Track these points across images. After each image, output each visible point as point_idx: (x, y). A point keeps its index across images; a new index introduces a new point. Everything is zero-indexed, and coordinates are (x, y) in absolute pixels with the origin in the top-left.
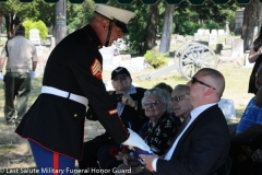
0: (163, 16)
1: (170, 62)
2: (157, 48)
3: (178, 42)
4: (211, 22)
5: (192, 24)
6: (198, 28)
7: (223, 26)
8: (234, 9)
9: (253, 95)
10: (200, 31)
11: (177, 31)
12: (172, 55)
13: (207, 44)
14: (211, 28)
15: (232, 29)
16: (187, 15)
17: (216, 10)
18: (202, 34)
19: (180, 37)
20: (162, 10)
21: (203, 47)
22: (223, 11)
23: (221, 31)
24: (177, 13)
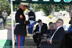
0: (52, 8)
1: (54, 17)
2: (51, 15)
3: (56, 13)
4: (63, 9)
5: (58, 10)
6: (60, 10)
7: (65, 10)
8: (67, 7)
9: (70, 24)
10: (60, 11)
11: (55, 11)
12: (54, 16)
13: (62, 14)
14: (63, 10)
15: (67, 11)
16: (57, 8)
17: (63, 7)
18: (61, 12)
19: (56, 12)
20: (52, 7)
21: (61, 14)
22: (65, 7)
23: (65, 11)
24: (55, 7)
